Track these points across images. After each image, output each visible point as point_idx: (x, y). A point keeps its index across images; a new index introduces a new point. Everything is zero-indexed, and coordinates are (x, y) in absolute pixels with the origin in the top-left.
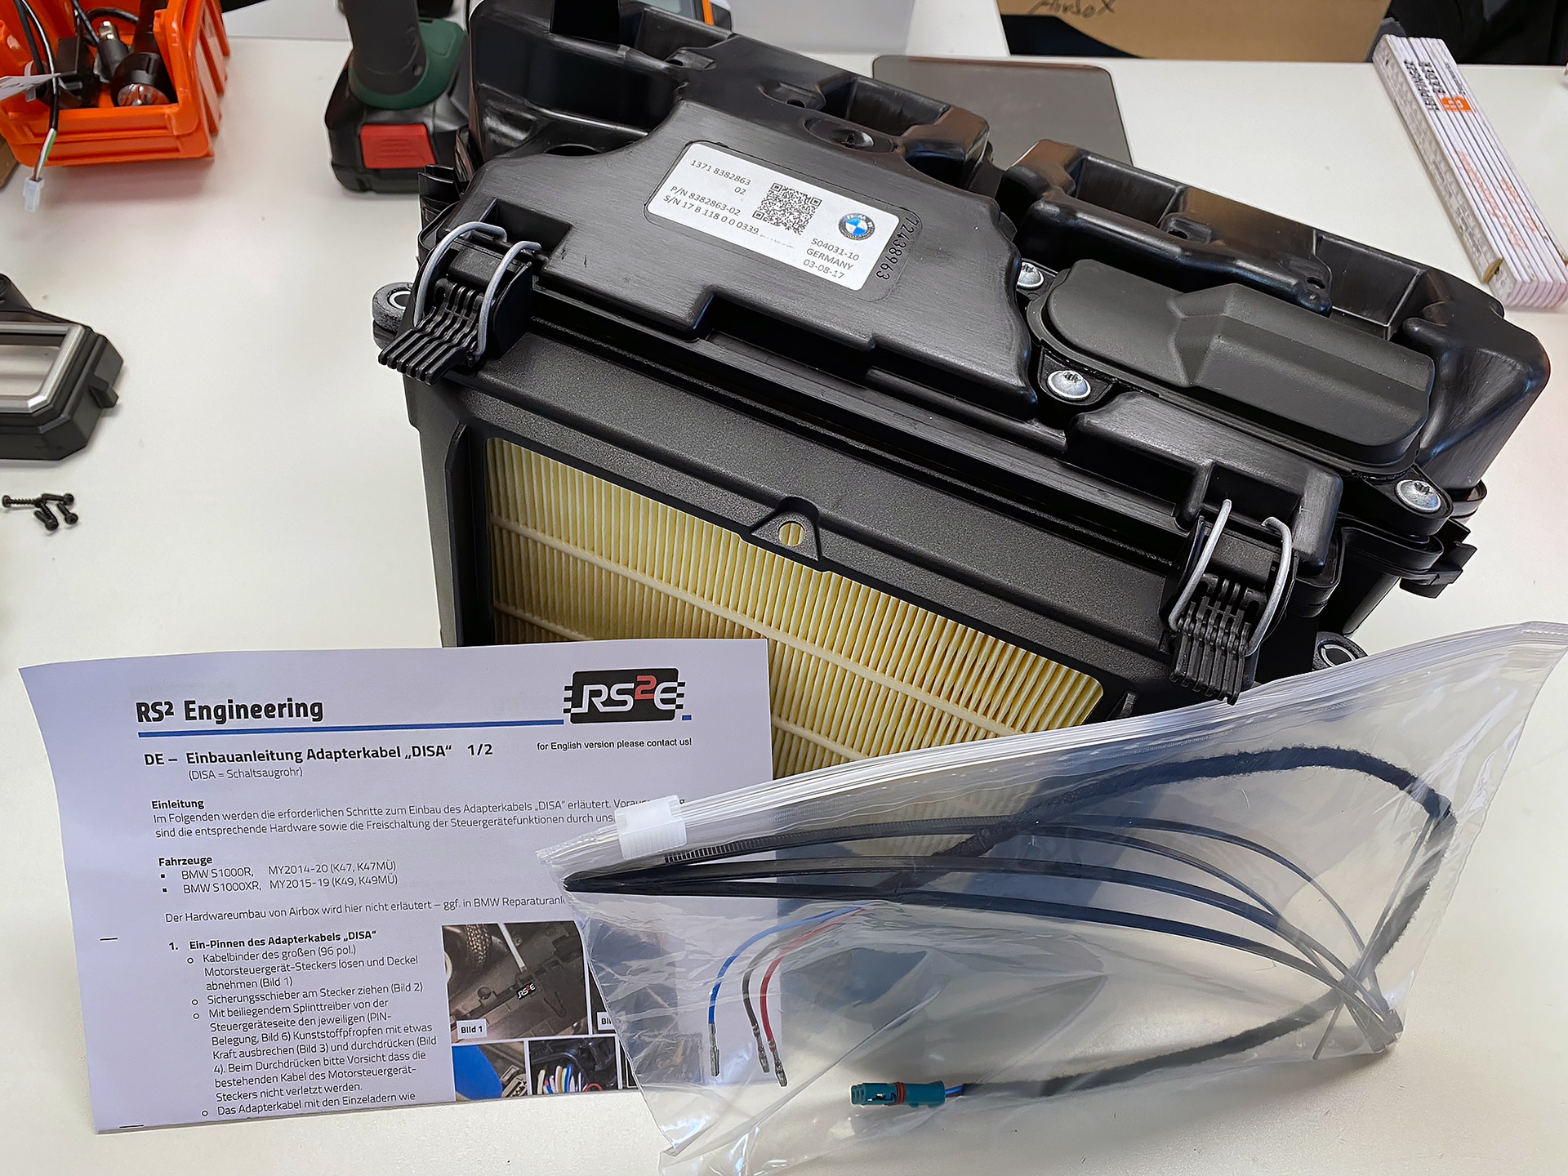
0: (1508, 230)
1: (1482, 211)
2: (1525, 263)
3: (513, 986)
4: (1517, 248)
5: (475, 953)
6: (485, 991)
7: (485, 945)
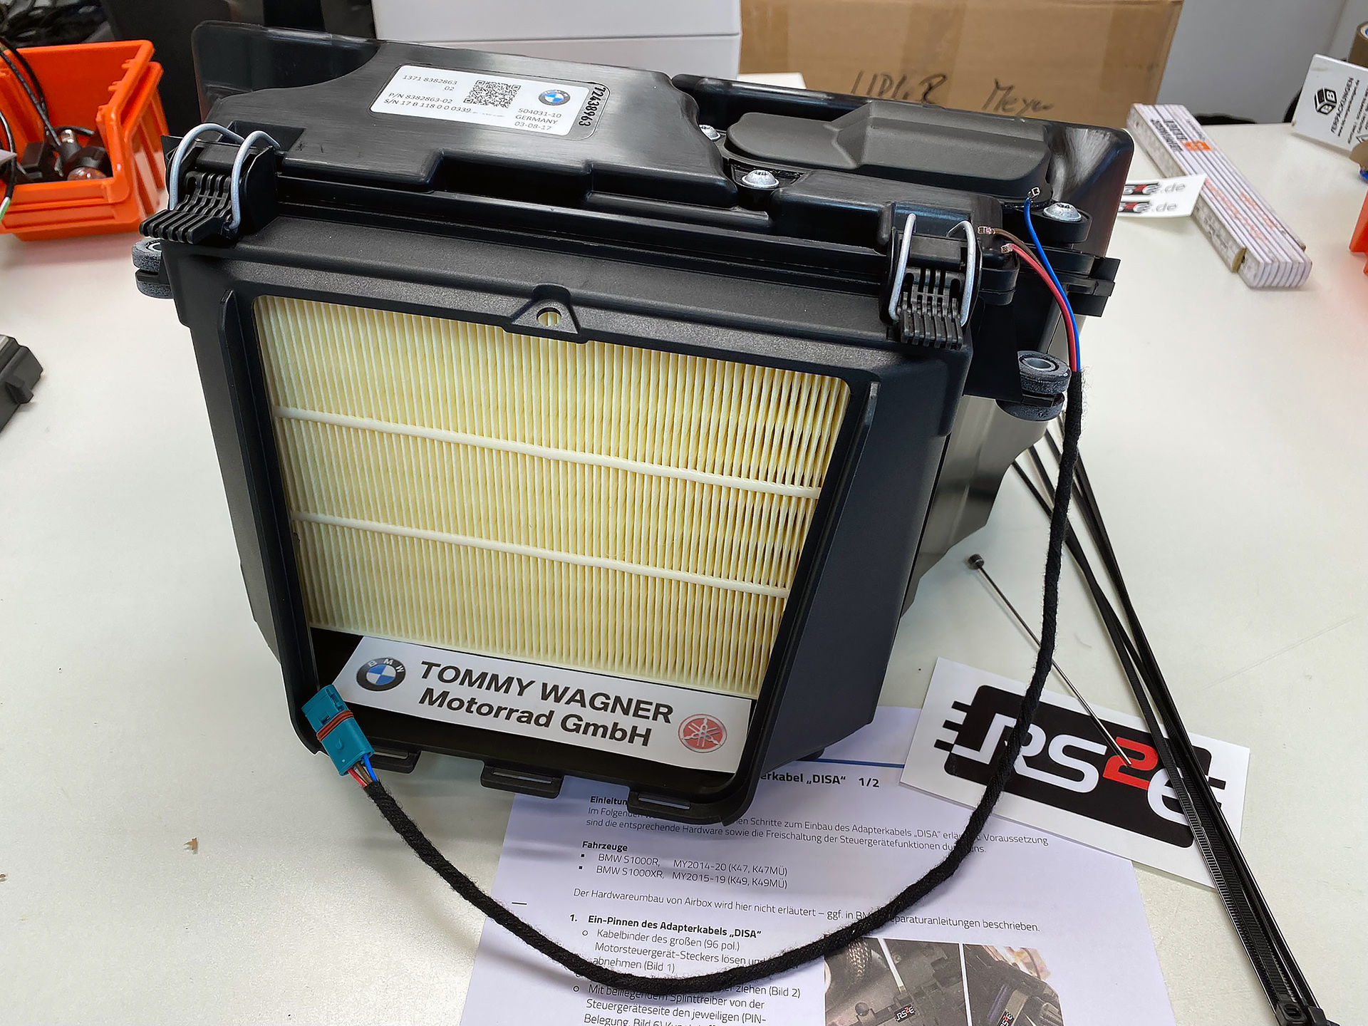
0: (1249, 228)
1: (1225, 217)
2: (1266, 250)
3: (891, 1006)
4: (1258, 241)
5: (855, 966)
6: (863, 1008)
7: (865, 959)
